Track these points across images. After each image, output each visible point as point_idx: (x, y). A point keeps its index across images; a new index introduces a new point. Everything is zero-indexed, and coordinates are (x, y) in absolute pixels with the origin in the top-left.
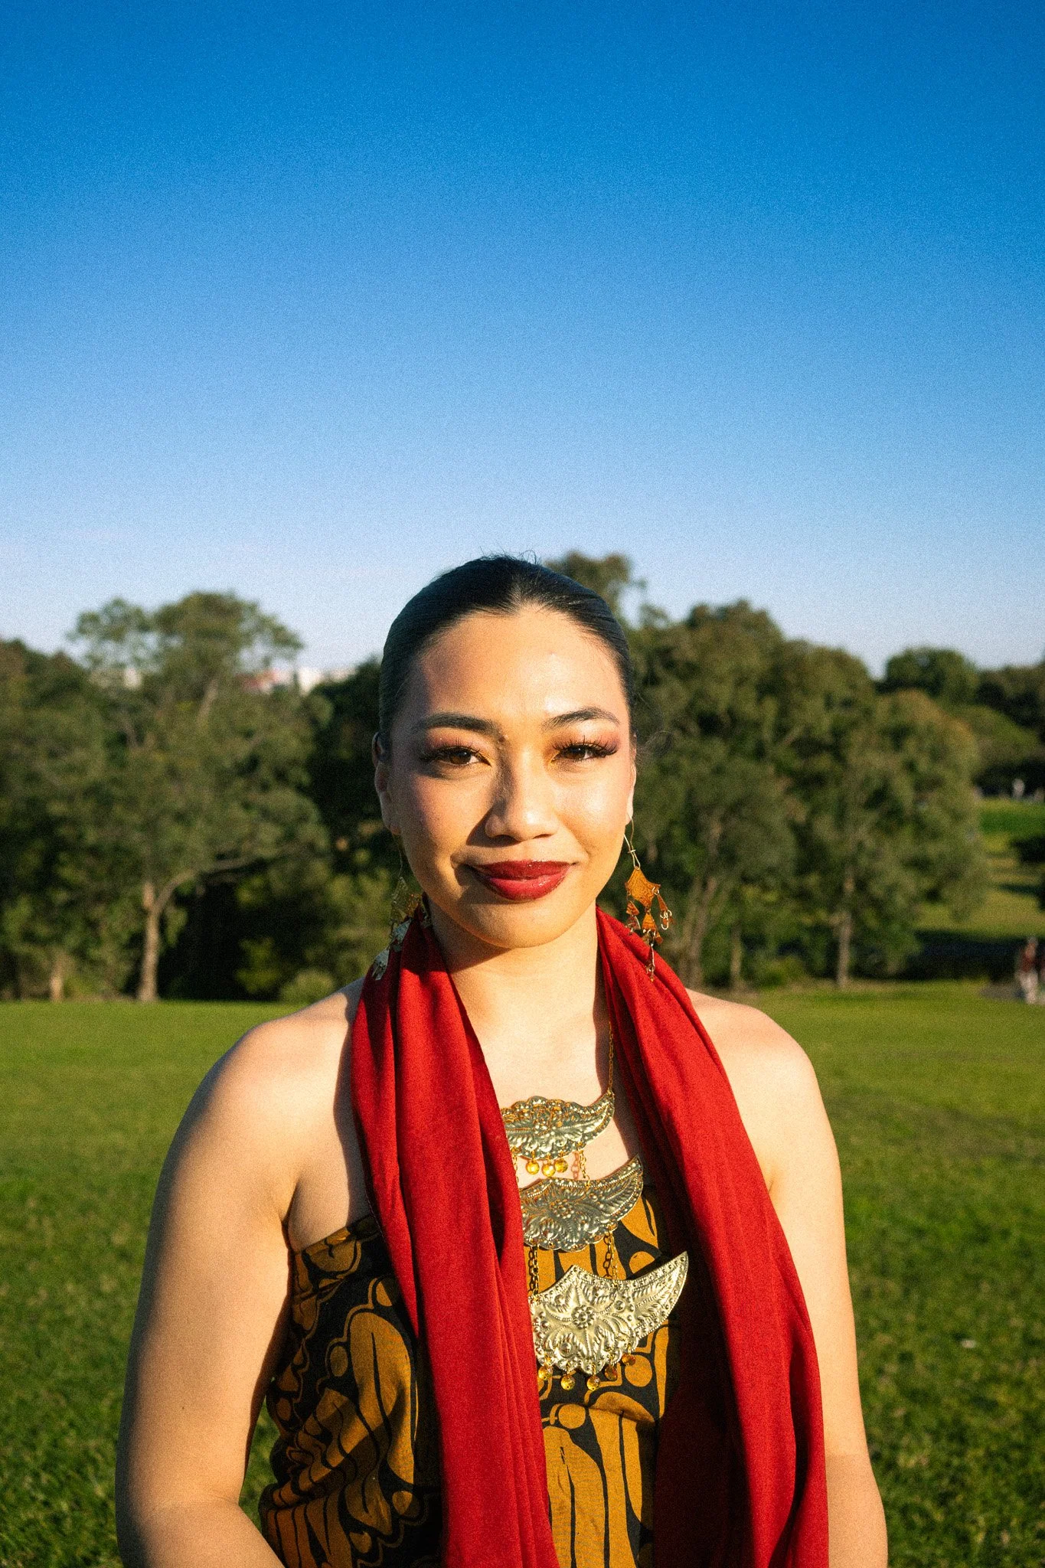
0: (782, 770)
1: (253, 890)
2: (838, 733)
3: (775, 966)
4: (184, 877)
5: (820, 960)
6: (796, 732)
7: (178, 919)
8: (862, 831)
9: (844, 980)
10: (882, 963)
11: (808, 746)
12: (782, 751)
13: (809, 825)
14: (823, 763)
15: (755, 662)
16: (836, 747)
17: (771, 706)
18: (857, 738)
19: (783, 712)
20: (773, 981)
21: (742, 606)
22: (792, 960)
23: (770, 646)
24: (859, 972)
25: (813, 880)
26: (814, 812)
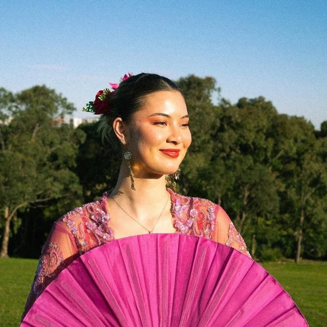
0: (275, 169)
1: (51, 211)
2: (300, 154)
3: (269, 252)
4: (23, 205)
5: (289, 250)
6: (281, 153)
7: (18, 223)
8: (308, 196)
9: (299, 259)
10: (315, 252)
11: (286, 159)
12: (275, 161)
13: (285, 192)
14: (292, 166)
15: (265, 123)
16: (298, 160)
17: (271, 142)
18: (307, 156)
19: (275, 145)
20: (268, 259)
21: (261, 99)
22: (276, 250)
23: (272, 116)
24: (305, 256)
25: (286, 216)
26: (288, 187)
